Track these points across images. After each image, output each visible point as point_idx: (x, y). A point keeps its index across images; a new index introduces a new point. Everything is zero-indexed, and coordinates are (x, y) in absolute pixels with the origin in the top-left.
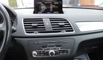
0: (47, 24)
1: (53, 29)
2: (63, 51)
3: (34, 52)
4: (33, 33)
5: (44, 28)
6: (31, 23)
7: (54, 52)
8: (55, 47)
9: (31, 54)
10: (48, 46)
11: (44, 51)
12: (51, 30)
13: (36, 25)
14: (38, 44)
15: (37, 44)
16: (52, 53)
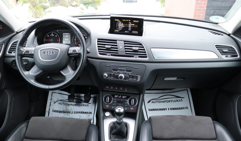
0: (121, 47)
1: (126, 54)
2: (133, 77)
3: (105, 74)
4: (105, 54)
5: (117, 51)
6: (105, 45)
7: (124, 77)
8: (125, 72)
9: (102, 76)
10: (119, 70)
11: (114, 74)
12: (124, 54)
13: (110, 47)
14: (110, 67)
15: (108, 66)
16: (121, 77)
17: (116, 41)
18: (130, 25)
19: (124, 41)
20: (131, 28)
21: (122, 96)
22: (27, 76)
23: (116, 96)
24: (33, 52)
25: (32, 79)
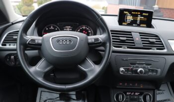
0: (137, 39)
1: (144, 46)
3: (122, 69)
4: (121, 47)
5: (134, 43)
6: (119, 37)
7: (144, 71)
8: (144, 65)
10: (137, 63)
11: (132, 69)
12: (141, 46)
13: (125, 38)
14: (127, 60)
15: (125, 60)
17: (130, 32)
18: (139, 18)
19: (140, 33)
20: (140, 21)
21: (135, 93)
22: (33, 73)
23: (128, 93)
24: (40, 42)
25: (40, 76)
